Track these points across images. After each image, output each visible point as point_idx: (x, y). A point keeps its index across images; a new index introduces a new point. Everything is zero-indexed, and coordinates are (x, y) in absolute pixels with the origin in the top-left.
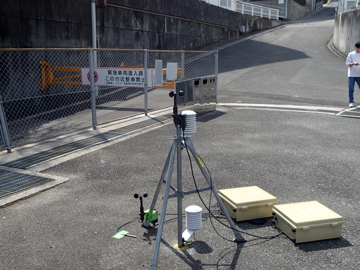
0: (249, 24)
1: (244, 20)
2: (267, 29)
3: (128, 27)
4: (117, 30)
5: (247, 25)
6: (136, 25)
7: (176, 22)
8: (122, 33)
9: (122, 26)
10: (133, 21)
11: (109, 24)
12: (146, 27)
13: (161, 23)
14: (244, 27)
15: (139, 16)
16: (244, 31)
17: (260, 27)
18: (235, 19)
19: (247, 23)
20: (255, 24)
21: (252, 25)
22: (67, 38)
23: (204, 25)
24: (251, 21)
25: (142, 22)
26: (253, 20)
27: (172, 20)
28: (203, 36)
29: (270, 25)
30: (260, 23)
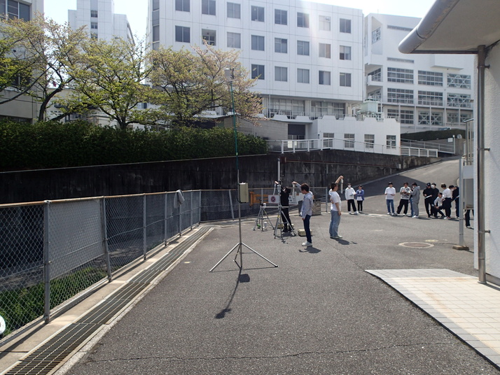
1: (401, 160)
2: (425, 165)
3: (300, 172)
4: (293, 174)
5: (404, 163)
6: (305, 170)
7: (335, 166)
8: (296, 176)
9: (296, 171)
10: (303, 169)
11: (288, 171)
12: (313, 171)
13: (323, 168)
15: (308, 166)
16: (400, 168)
17: (418, 164)
18: (391, 160)
19: (404, 161)
21: (409, 163)
22: (264, 180)
23: (360, 167)
24: (408, 160)
25: (310, 168)
26: (410, 159)
27: (332, 166)
28: (359, 174)
29: (429, 161)
30: (417, 161)
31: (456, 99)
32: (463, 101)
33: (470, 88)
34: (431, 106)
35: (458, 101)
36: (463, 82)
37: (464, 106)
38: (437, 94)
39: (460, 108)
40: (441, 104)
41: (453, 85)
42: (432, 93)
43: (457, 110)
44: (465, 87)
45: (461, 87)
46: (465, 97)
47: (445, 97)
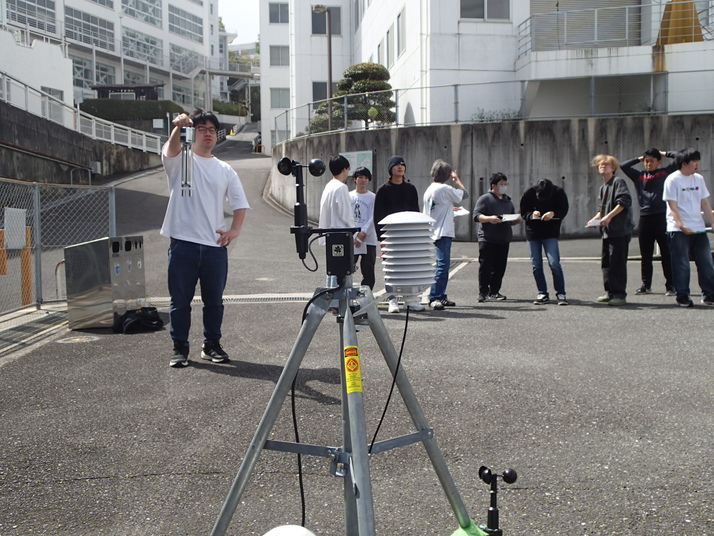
0: (108, 159)
1: (98, 151)
2: (142, 170)
5: (104, 162)
14: (99, 164)
16: (99, 172)
17: (129, 167)
18: (80, 148)
19: (104, 156)
20: (119, 160)
21: (113, 162)
23: (20, 155)
24: (111, 153)
26: (115, 152)
29: (147, 163)
30: (127, 159)
31: (138, 43)
32: (151, 51)
33: (161, 27)
34: (95, 48)
35: (141, 47)
36: (150, 10)
37: (152, 61)
38: (103, 23)
39: (149, 64)
40: (112, 48)
41: (131, 13)
42: (94, 19)
43: (142, 67)
44: (152, 21)
45: (146, 20)
46: (153, 43)
47: (118, 34)
